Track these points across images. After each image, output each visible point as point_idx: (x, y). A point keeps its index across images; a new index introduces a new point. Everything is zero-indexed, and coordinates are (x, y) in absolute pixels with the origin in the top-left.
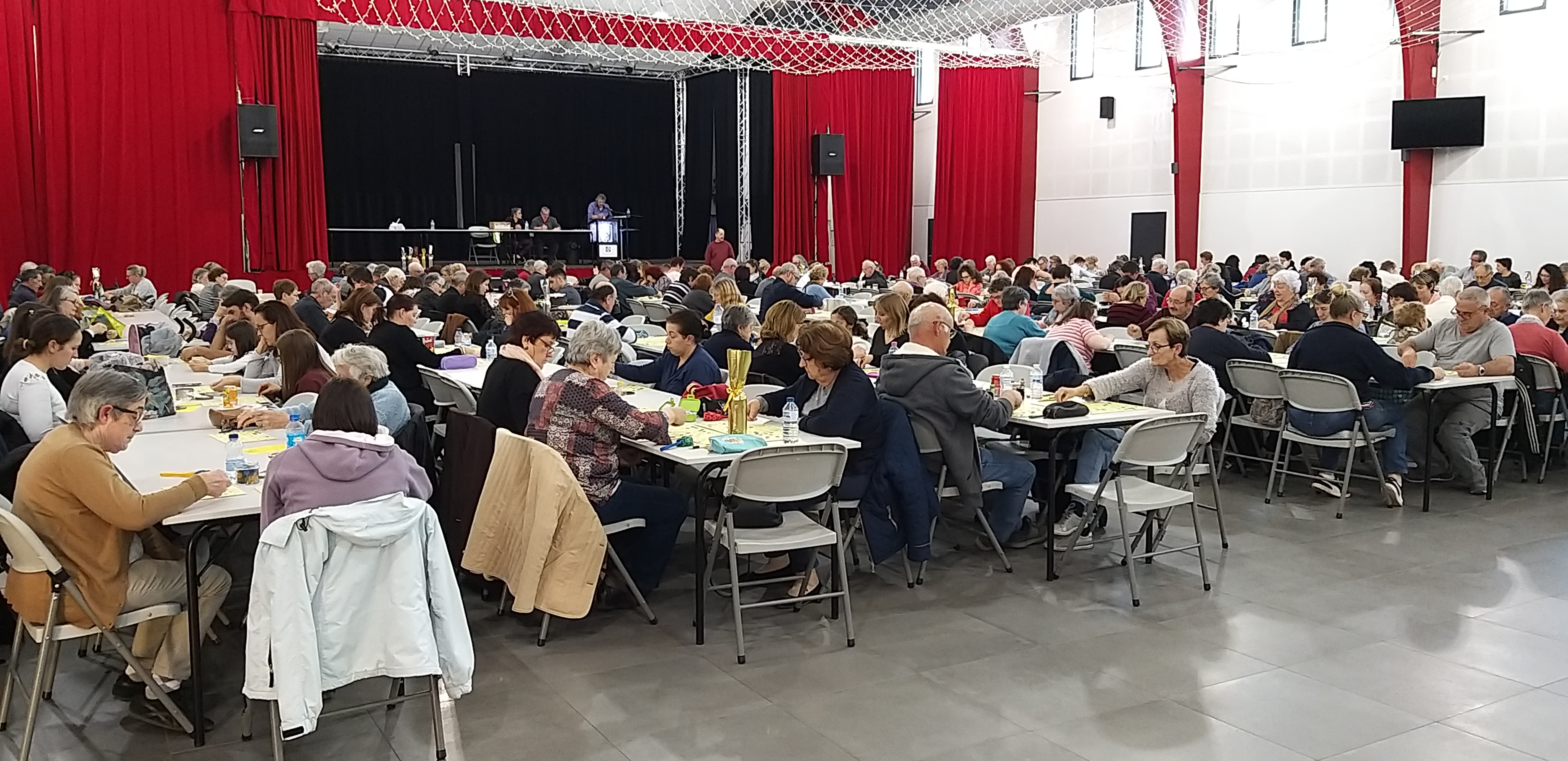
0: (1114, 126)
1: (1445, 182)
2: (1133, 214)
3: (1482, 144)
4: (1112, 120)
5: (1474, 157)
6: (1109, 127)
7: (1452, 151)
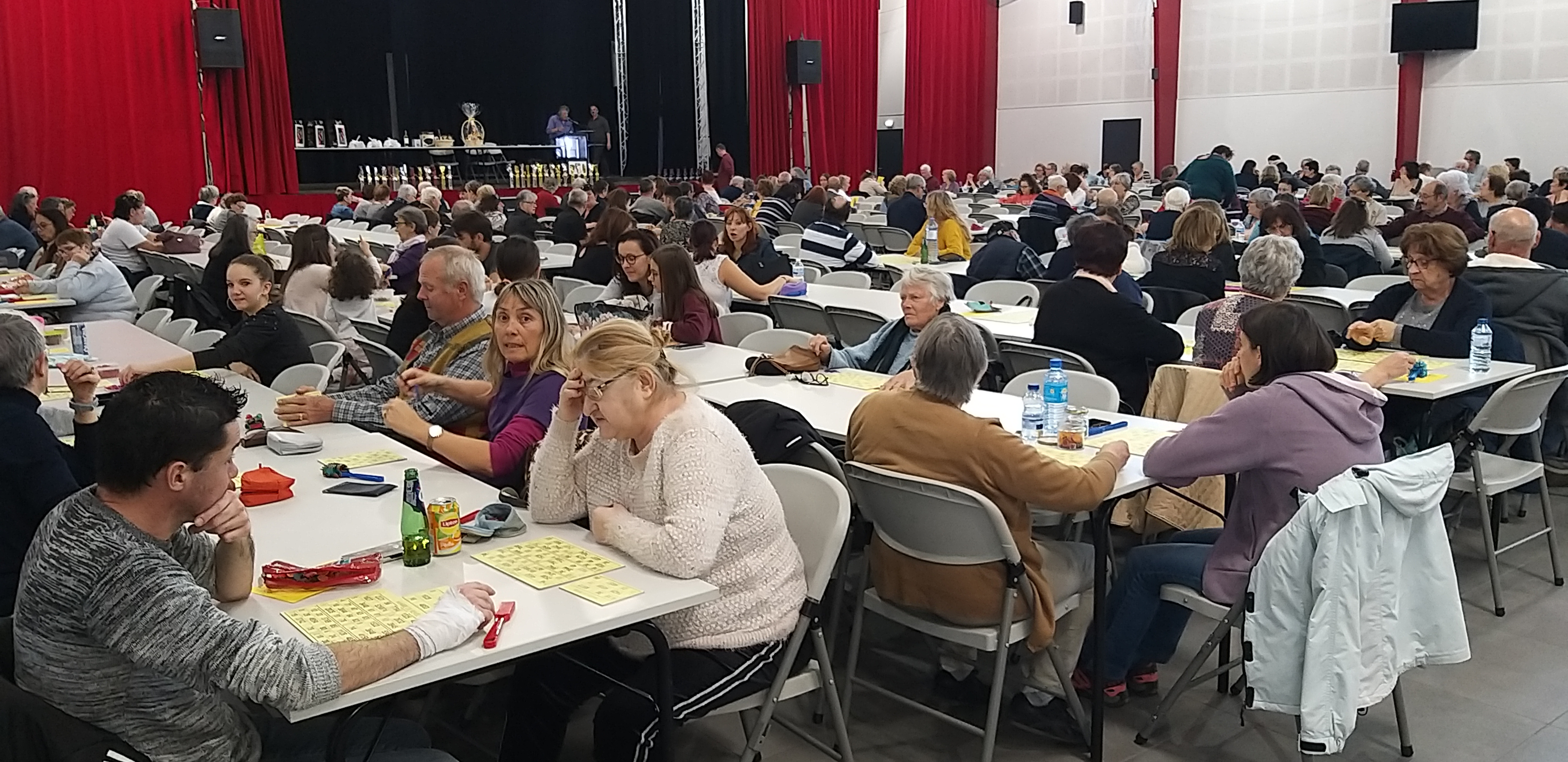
0: (1083, 32)
1: (1435, 85)
2: (1104, 121)
3: (1475, 47)
4: (1080, 26)
5: (1466, 60)
6: (1077, 33)
7: (1444, 55)
